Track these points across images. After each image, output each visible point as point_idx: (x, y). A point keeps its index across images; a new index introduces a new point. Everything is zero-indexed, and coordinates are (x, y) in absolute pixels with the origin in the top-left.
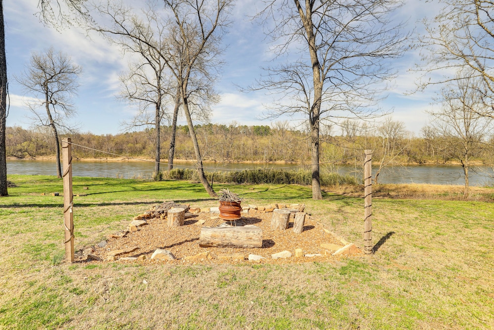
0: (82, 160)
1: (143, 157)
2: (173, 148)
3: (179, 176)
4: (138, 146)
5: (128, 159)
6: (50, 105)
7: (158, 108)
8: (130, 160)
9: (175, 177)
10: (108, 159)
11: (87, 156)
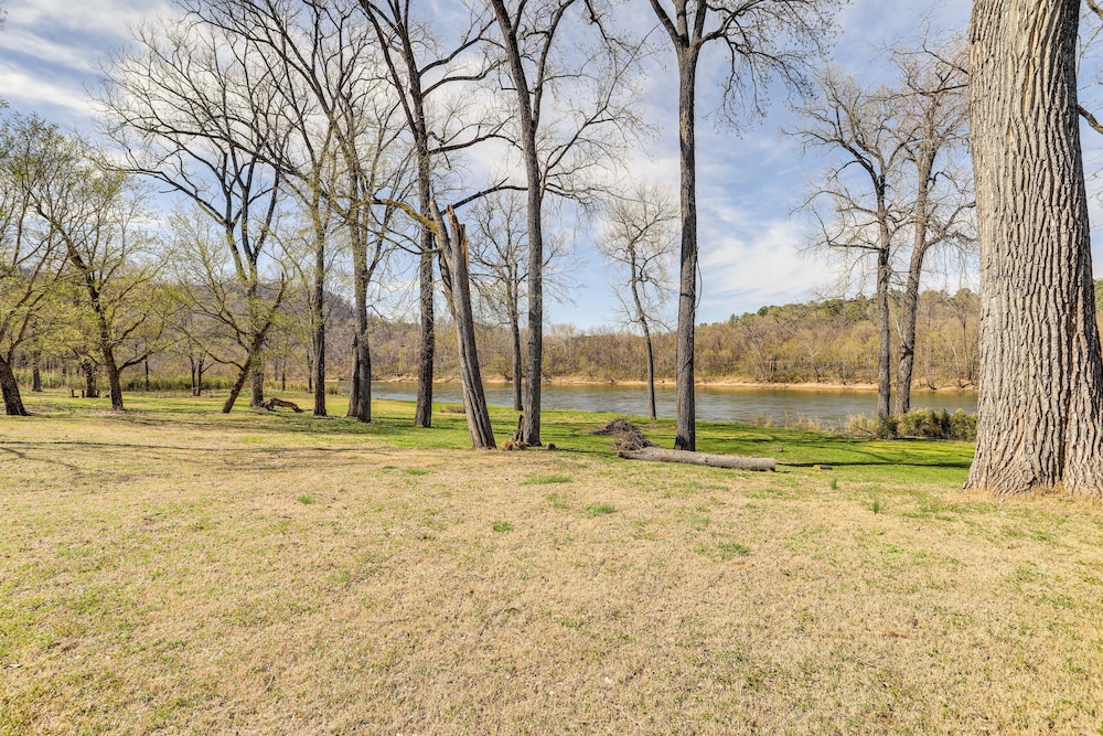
0: (620, 383)
1: (736, 379)
2: (908, 358)
3: (939, 428)
4: (725, 353)
5: (705, 381)
6: (638, 283)
7: (883, 262)
8: (708, 384)
9: (926, 432)
10: (666, 383)
11: (627, 377)
